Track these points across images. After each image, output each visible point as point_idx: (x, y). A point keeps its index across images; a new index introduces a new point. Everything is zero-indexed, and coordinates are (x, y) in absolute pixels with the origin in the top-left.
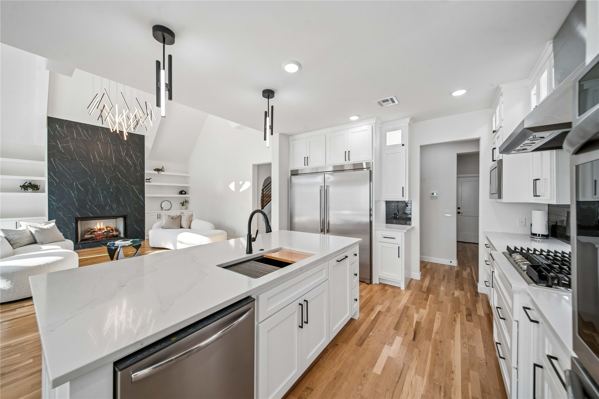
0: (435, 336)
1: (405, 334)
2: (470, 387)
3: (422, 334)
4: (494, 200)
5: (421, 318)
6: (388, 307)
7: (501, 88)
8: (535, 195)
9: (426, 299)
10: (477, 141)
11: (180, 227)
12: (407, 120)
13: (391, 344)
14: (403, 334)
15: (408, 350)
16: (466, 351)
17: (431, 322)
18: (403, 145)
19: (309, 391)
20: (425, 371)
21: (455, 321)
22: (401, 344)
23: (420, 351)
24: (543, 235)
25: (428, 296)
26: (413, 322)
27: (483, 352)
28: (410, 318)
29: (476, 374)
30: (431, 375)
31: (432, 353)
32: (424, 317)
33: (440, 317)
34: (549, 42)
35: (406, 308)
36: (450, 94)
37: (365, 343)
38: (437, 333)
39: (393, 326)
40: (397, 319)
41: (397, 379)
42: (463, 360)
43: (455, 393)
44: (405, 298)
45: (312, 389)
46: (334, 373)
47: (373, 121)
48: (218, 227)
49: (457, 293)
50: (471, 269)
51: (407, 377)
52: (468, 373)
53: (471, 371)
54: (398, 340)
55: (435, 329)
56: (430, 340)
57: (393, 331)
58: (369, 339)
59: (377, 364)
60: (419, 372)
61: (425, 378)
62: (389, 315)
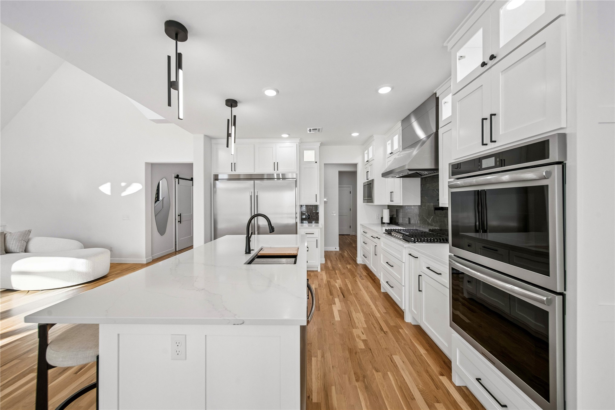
0: (353, 292)
1: (338, 296)
2: (380, 309)
3: (346, 293)
4: (365, 203)
5: (340, 285)
6: (318, 284)
7: (374, 136)
8: (391, 200)
9: (336, 274)
10: (355, 165)
11: (5, 252)
12: (319, 144)
13: (335, 303)
14: (337, 296)
15: (345, 303)
16: (369, 294)
17: (346, 285)
18: (316, 162)
19: (310, 345)
20: (359, 310)
21: (356, 281)
22: (340, 302)
23: (351, 302)
24: (388, 223)
25: (335, 272)
26: (337, 288)
27: (376, 292)
28: (335, 287)
29: (379, 303)
30: (363, 311)
31: (357, 301)
32: (341, 284)
33: (348, 281)
34: (400, 122)
35: (328, 282)
36: (351, 134)
37: (321, 308)
38: (352, 290)
39: (329, 295)
40: (329, 289)
41: (349, 319)
42: (371, 298)
43: (376, 314)
44: (324, 276)
45: (310, 343)
46: (316, 330)
47: (298, 141)
48: (87, 245)
49: (349, 267)
50: (347, 251)
51: (353, 316)
52: (376, 303)
53: (376, 302)
54: (337, 300)
55: (350, 288)
56: (351, 294)
57: (331, 297)
58: (321, 305)
59: (335, 316)
60: (357, 311)
61: (361, 313)
62: (322, 289)
